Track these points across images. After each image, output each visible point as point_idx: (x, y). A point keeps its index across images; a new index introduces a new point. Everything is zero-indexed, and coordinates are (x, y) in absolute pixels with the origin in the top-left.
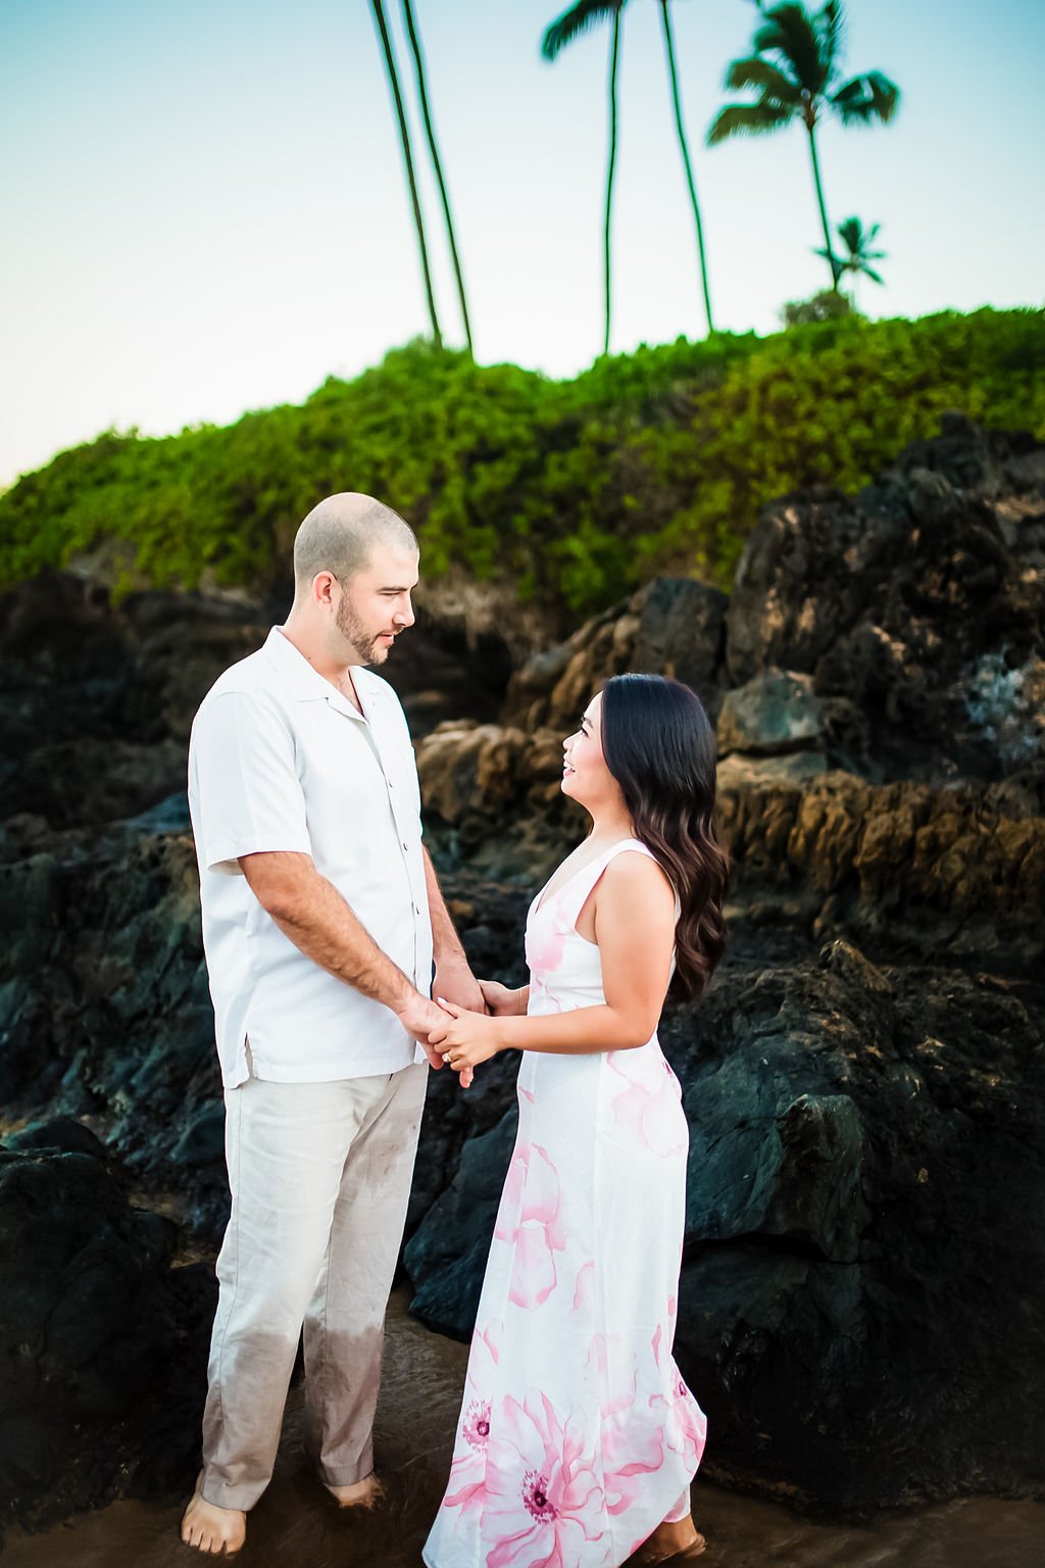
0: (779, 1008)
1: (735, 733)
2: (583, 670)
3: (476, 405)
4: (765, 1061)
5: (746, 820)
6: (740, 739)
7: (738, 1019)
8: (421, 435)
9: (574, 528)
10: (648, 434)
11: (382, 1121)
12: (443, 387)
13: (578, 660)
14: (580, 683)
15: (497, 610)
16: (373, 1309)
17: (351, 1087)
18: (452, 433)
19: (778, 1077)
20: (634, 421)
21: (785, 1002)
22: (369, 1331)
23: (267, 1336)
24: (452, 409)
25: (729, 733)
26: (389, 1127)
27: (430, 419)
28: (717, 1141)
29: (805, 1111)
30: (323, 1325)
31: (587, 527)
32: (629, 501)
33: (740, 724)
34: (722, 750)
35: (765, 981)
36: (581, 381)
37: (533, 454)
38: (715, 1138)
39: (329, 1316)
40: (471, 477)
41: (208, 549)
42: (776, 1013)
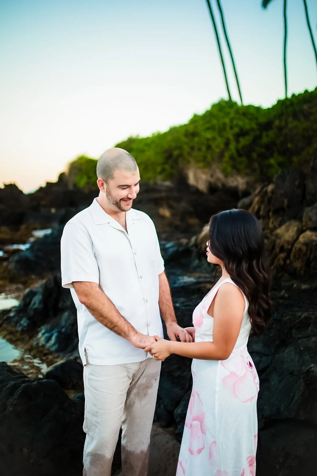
0: (309, 328)
1: (308, 223)
2: (258, 202)
3: (239, 119)
4: (302, 348)
5: (311, 253)
6: (310, 224)
7: (294, 331)
8: (222, 130)
9: (272, 156)
10: (295, 123)
11: (142, 377)
12: (228, 113)
13: (256, 199)
14: (256, 207)
15: (248, 183)
16: (143, 444)
17: (125, 367)
18: (231, 128)
19: (306, 355)
20: (290, 119)
21: (311, 325)
22: (142, 452)
23: (99, 455)
24: (232, 120)
25: (306, 223)
26: (145, 379)
27: (225, 124)
28: (282, 379)
29: (311, 372)
30: (126, 448)
31: (276, 155)
32: (289, 145)
33: (310, 219)
34: (304, 228)
35: (304, 317)
36: (274, 107)
37: (258, 133)
38: (282, 378)
39: (128, 445)
40: (237, 141)
41: (159, 169)
42: (308, 330)
